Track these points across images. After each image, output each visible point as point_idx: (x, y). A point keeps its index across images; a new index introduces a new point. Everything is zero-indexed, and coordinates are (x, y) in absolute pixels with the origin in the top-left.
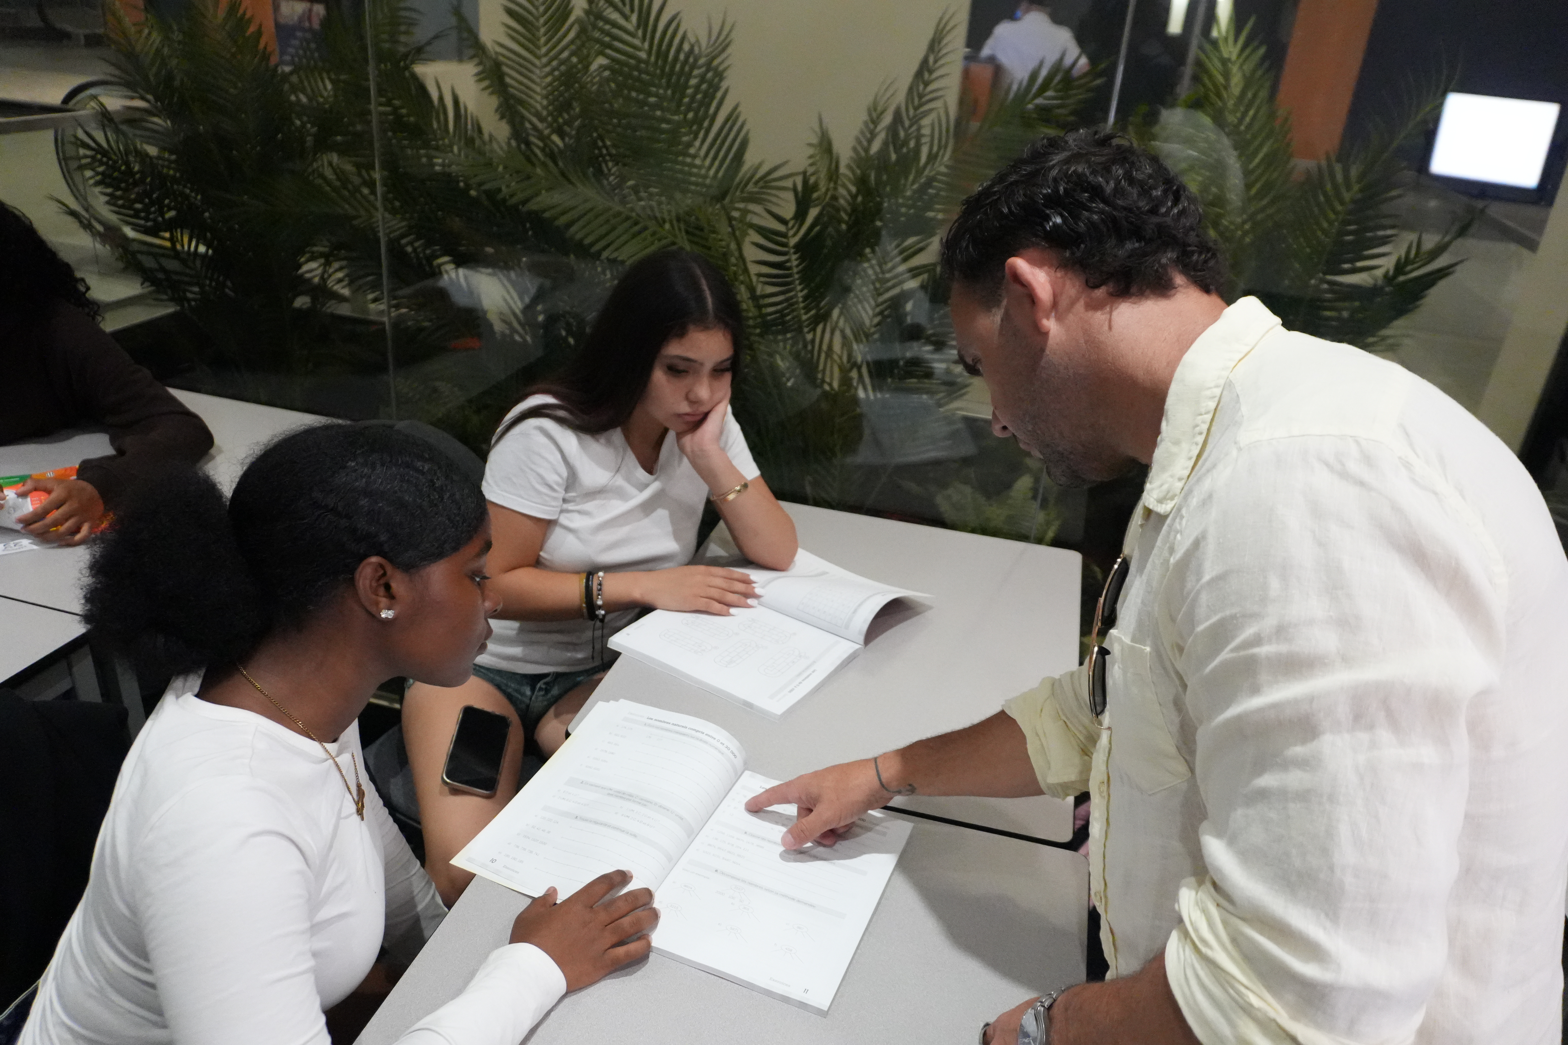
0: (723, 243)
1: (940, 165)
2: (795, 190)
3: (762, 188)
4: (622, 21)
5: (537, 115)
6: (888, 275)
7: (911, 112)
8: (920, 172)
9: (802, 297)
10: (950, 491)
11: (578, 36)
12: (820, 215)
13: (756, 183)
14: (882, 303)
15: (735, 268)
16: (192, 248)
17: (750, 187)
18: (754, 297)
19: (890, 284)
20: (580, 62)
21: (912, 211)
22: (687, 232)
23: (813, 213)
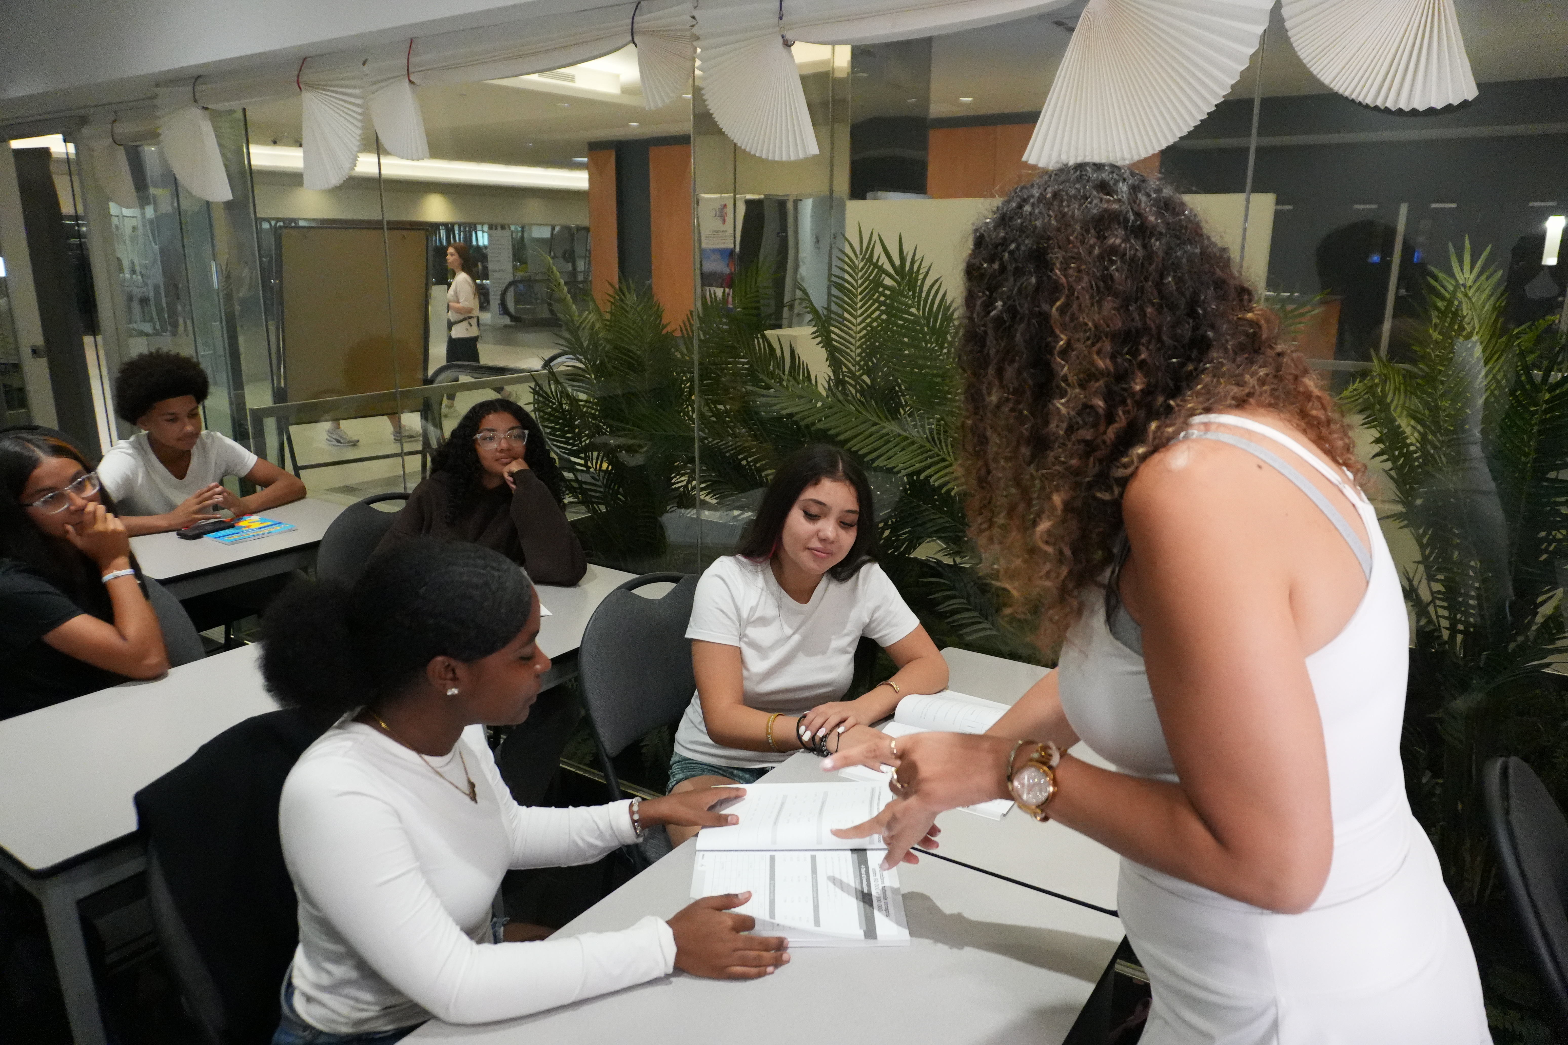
5: (853, 361)
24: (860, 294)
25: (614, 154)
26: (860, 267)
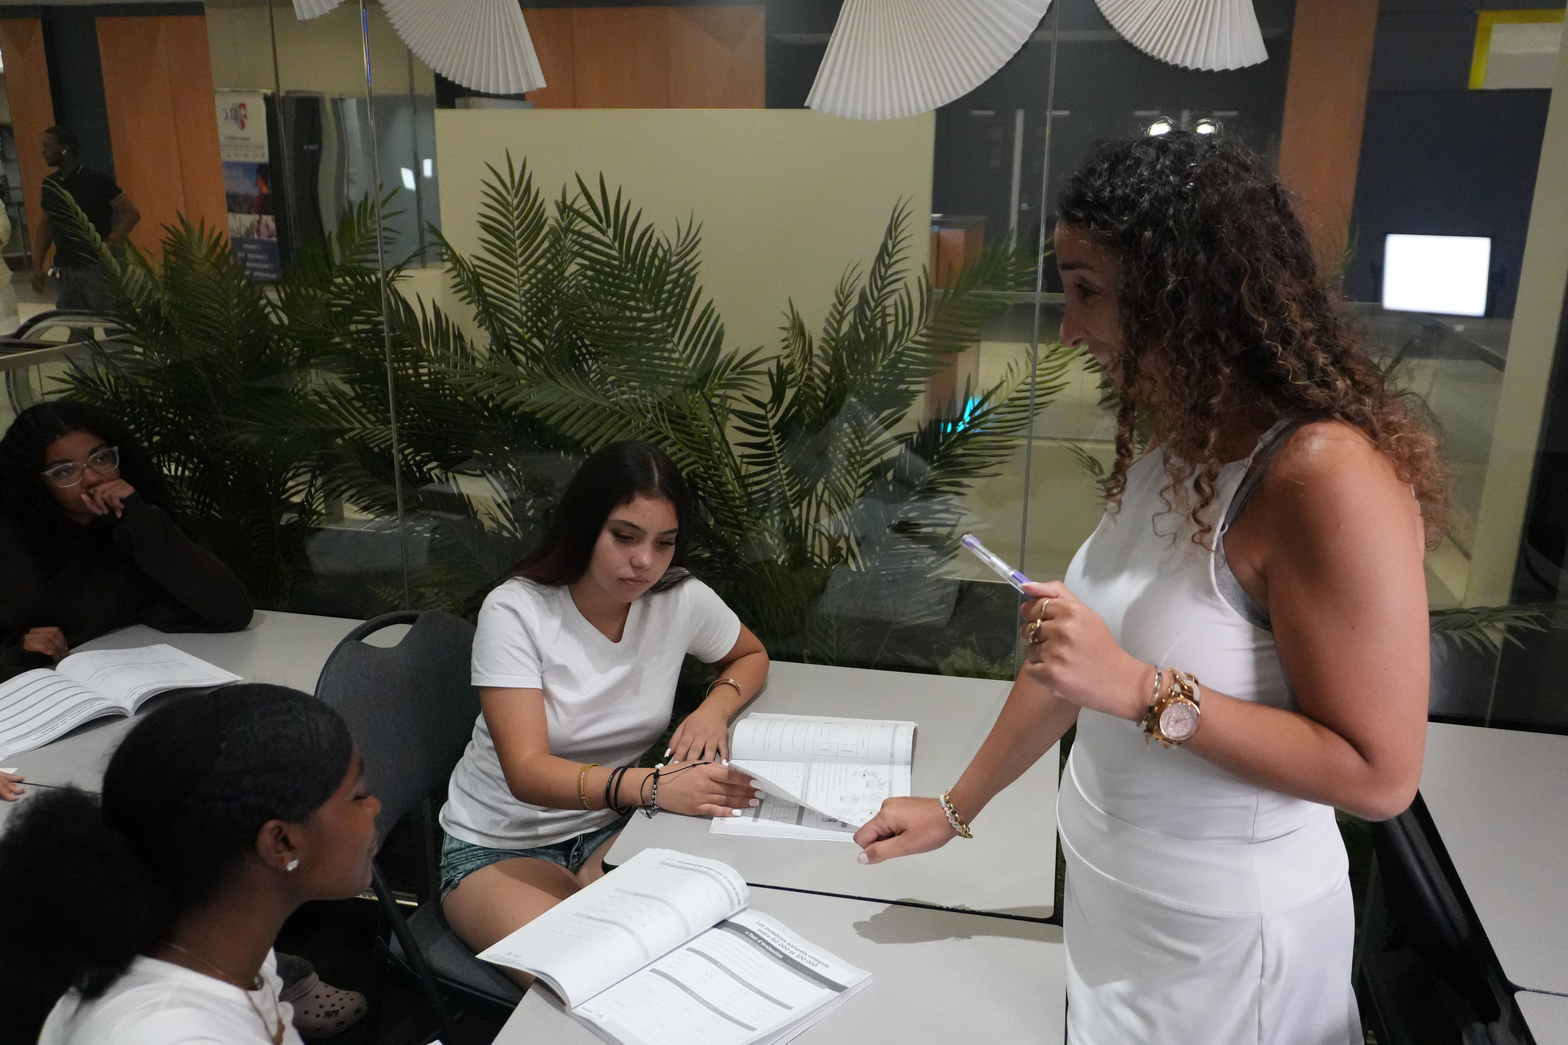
0: (706, 429)
1: (907, 340)
2: (770, 374)
3: (738, 374)
4: (597, 234)
5: (517, 320)
6: (867, 448)
7: (876, 293)
8: (888, 350)
9: (785, 474)
10: (952, 658)
11: (552, 245)
12: (797, 395)
13: (733, 370)
14: (864, 474)
15: (718, 452)
16: (179, 473)
17: (728, 374)
18: (739, 477)
19: (868, 457)
20: (555, 269)
21: (885, 385)
22: (671, 421)
23: (790, 394)
24: (519, 237)
25: (39, 27)
26: (514, 205)
